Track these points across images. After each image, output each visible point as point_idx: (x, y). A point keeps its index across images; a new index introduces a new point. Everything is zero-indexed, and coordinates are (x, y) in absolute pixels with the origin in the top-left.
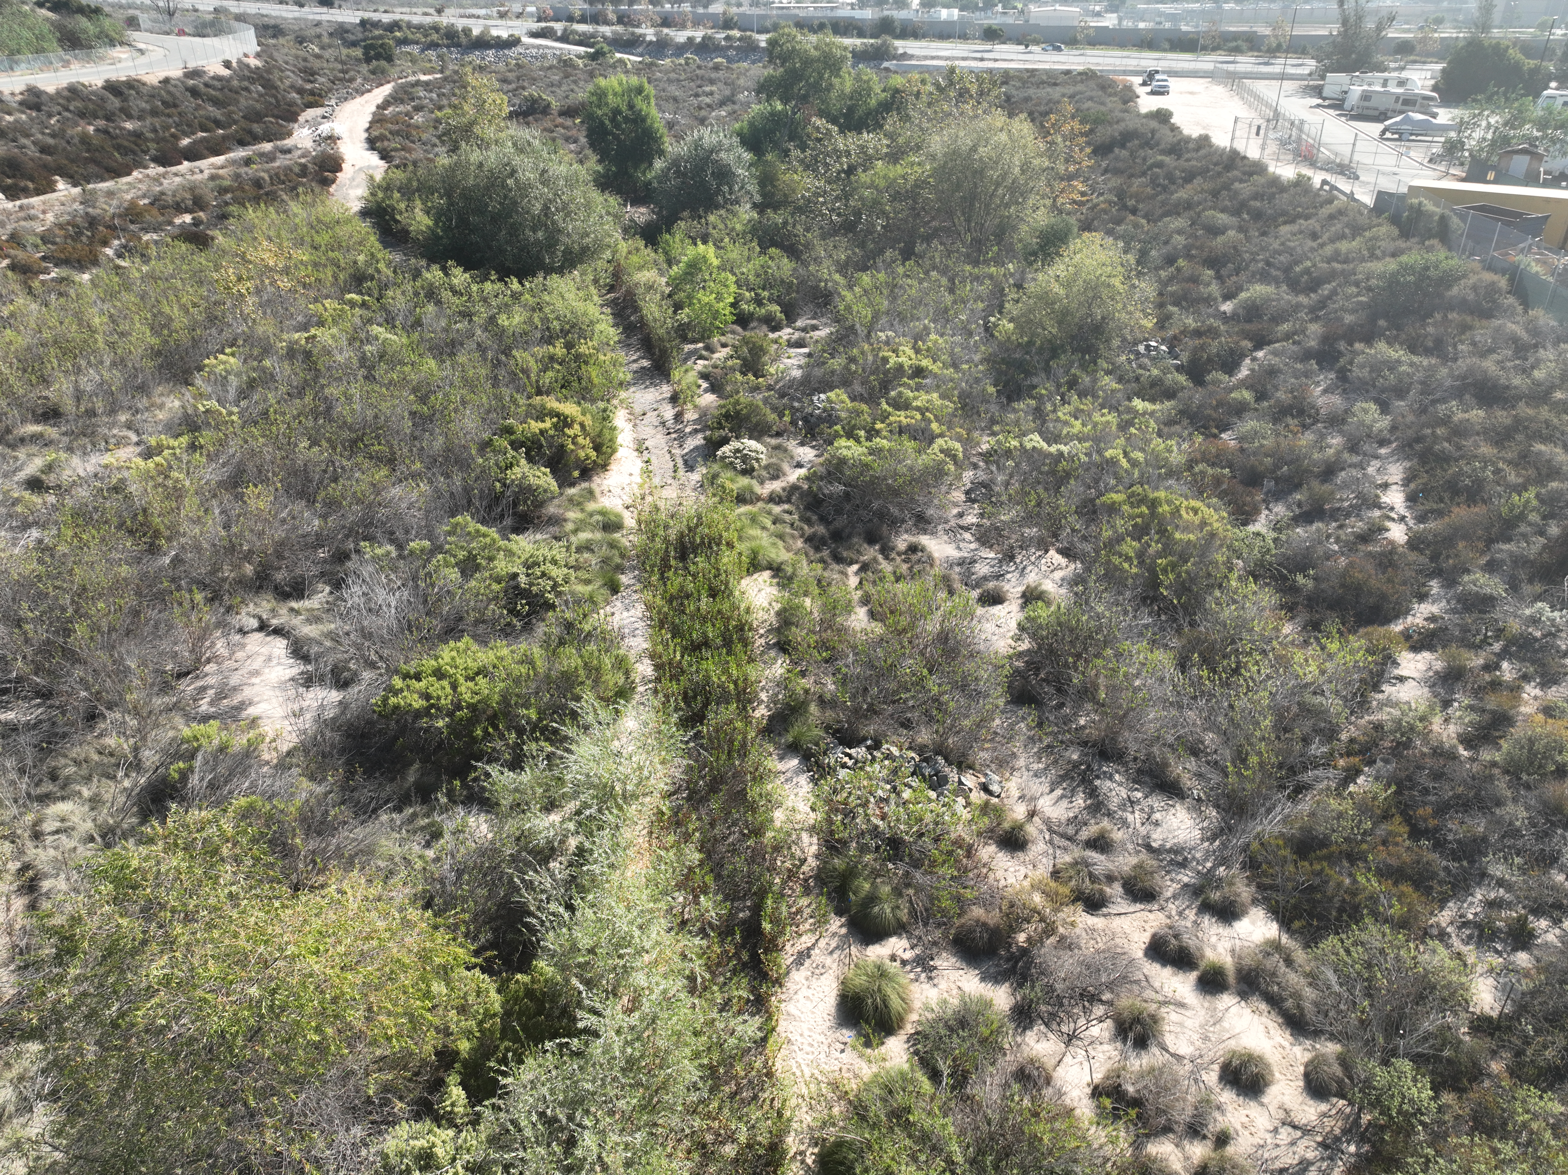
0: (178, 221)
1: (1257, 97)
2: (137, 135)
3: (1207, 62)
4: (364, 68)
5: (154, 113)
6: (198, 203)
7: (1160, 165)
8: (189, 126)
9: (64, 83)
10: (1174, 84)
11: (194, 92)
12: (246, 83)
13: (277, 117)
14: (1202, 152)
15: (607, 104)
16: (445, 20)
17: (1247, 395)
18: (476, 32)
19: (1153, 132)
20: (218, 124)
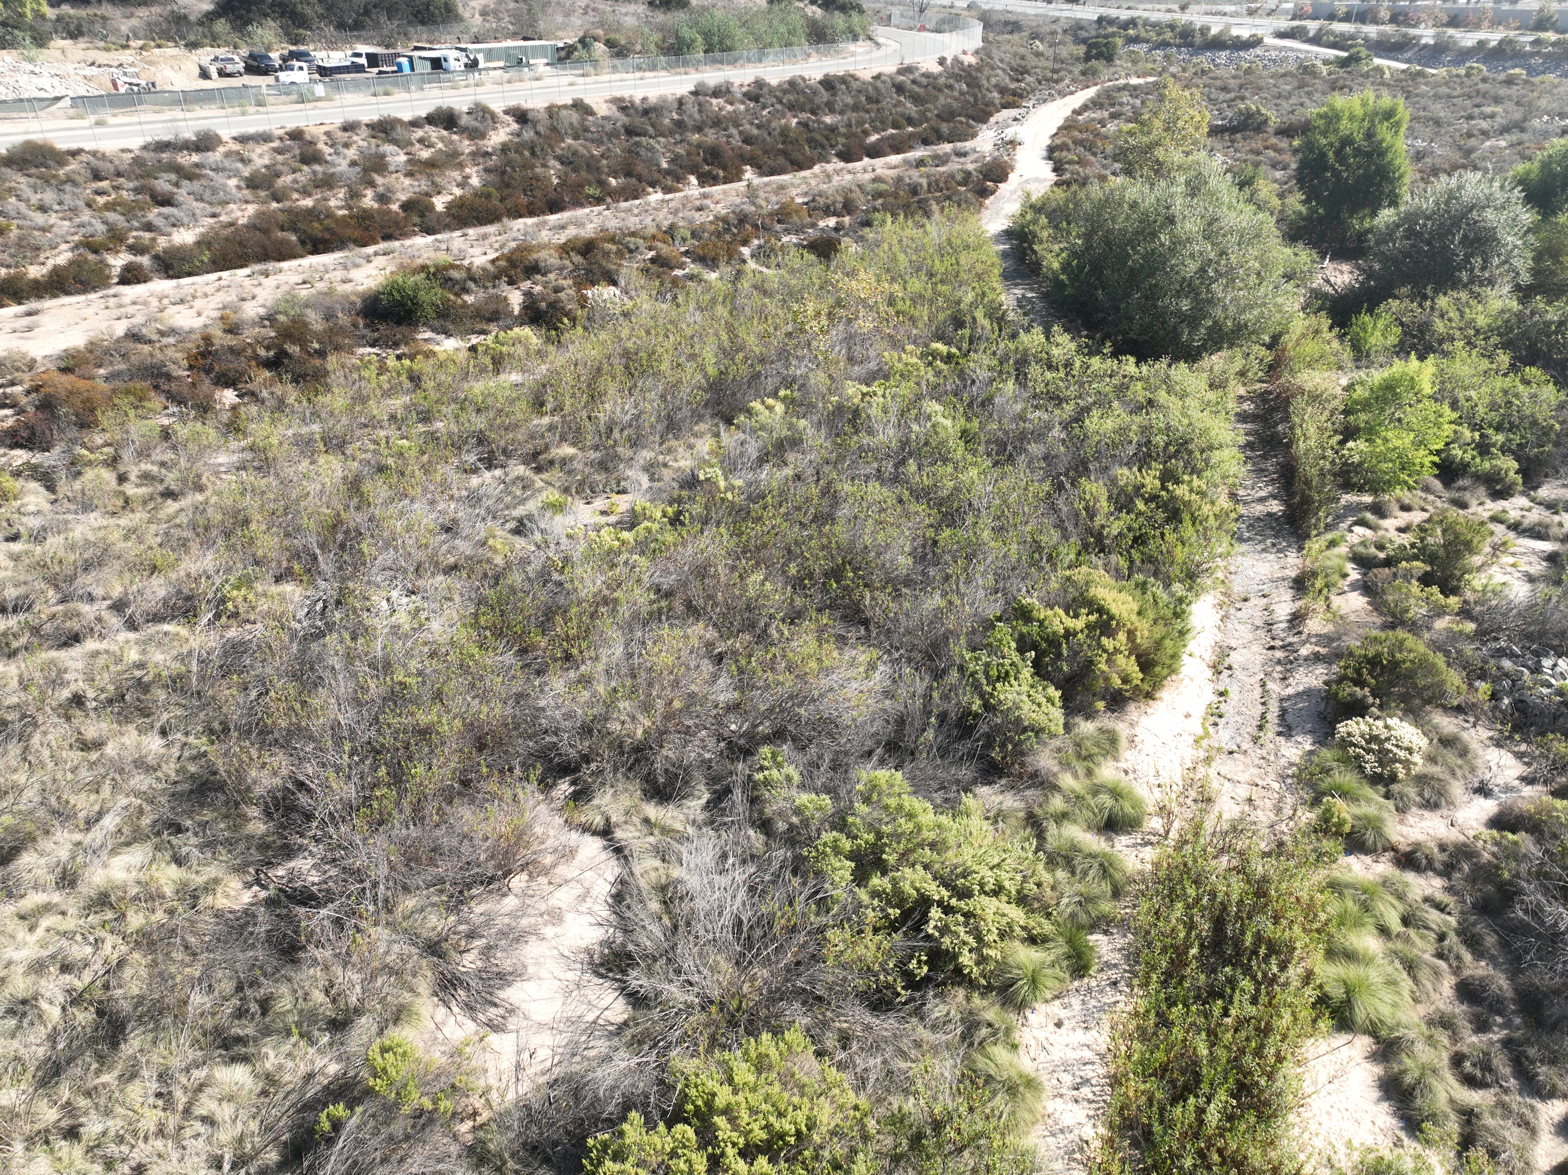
0: (822, 224)
2: (833, 129)
4: (1078, 68)
5: (856, 108)
6: (848, 207)
8: (882, 122)
9: (787, 77)
11: (900, 88)
12: (952, 81)
13: (969, 117)
15: (1336, 131)
16: (1183, 18)
18: (1214, 31)
20: (910, 121)
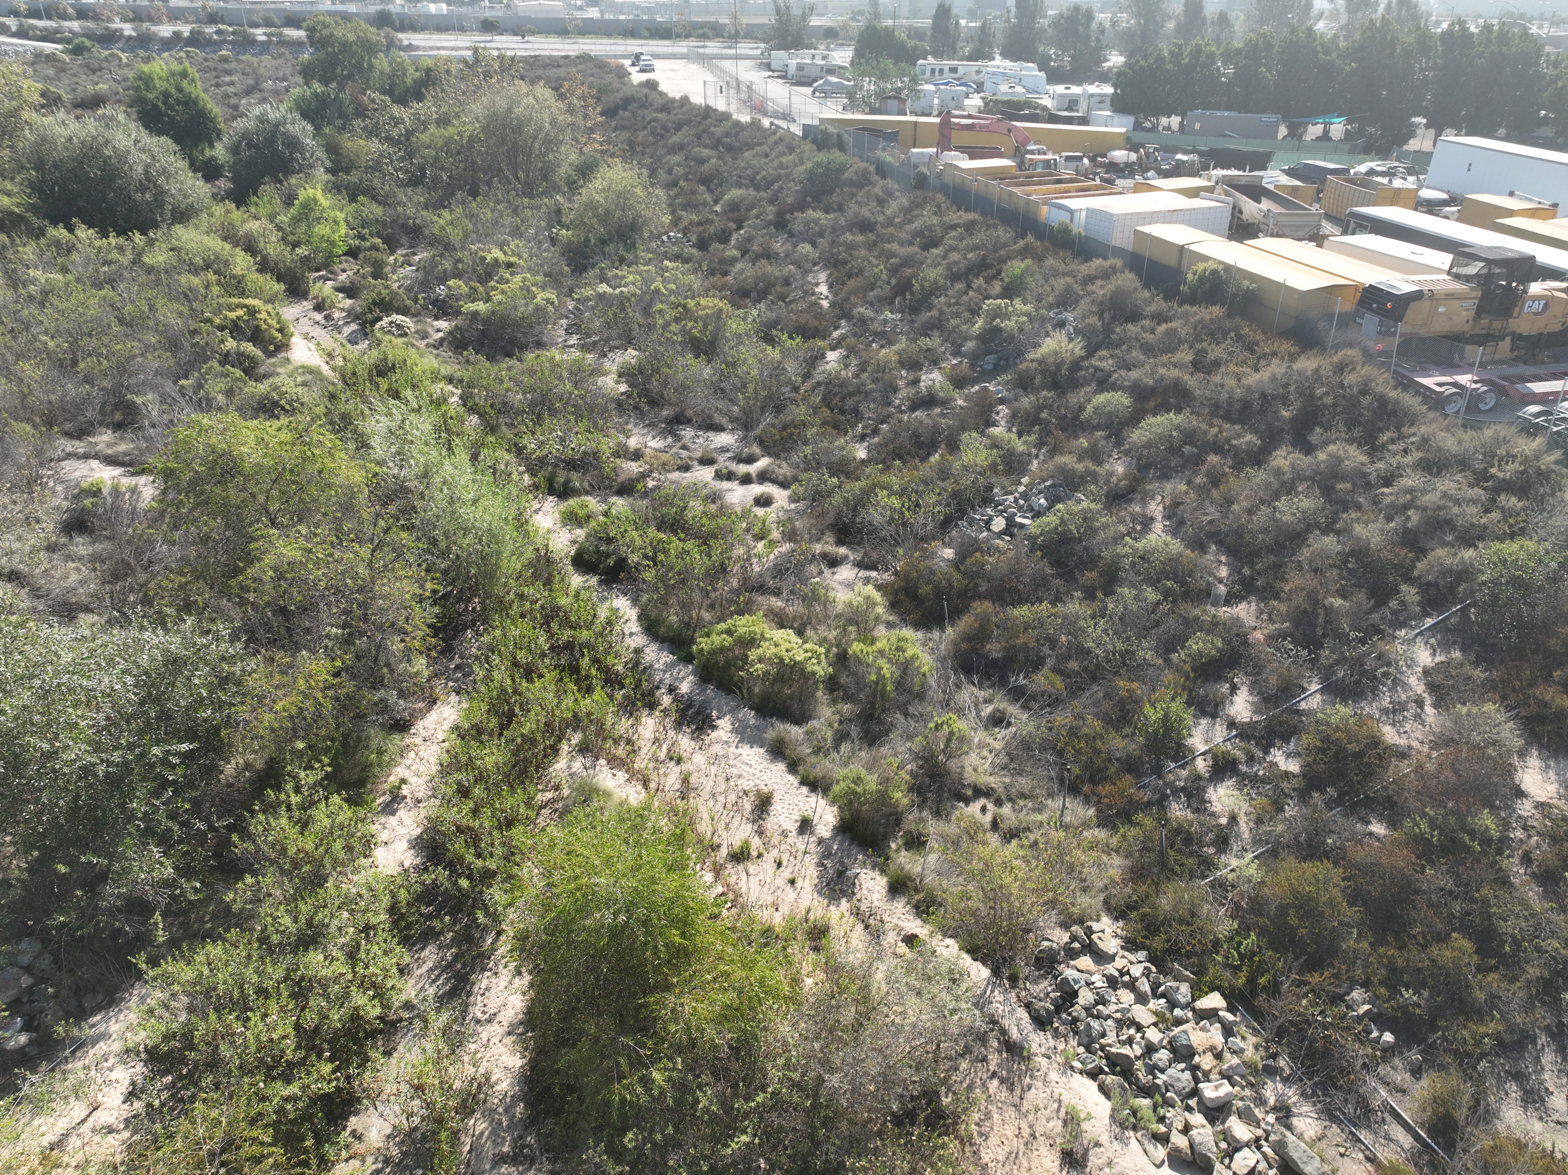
1: (723, 71)
3: (682, 46)
7: (656, 120)
10: (656, 63)
14: (685, 109)
15: (155, 88)
17: (735, 252)
19: (646, 96)
